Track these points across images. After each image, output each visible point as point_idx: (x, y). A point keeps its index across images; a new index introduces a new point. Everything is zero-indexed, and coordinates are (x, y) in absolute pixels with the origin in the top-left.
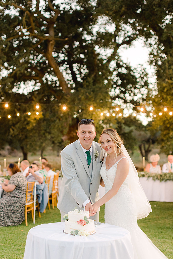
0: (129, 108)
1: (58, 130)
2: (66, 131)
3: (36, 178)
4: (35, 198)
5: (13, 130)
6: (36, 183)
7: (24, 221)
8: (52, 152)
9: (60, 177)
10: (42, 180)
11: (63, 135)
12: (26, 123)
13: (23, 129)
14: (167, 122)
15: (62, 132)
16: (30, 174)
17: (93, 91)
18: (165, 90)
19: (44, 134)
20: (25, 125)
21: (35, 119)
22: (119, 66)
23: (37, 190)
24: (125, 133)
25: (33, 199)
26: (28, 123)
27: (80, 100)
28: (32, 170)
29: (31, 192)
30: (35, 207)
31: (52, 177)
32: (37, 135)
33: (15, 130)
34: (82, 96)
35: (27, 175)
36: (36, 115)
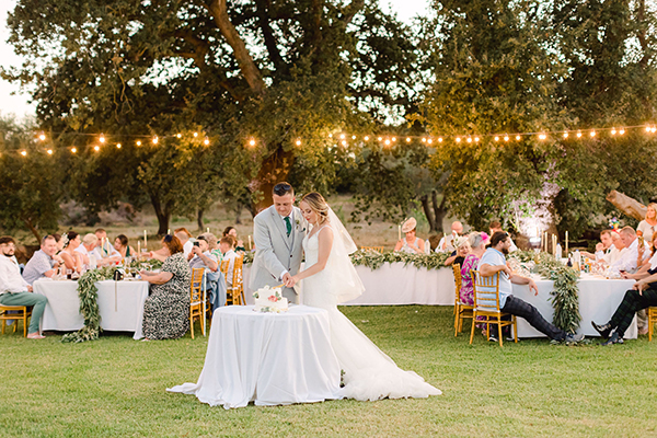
0: (396, 114)
1: (238, 170)
2: (255, 172)
3: (205, 262)
4: (205, 296)
5: (144, 169)
6: (207, 270)
7: (189, 331)
8: (223, 211)
9: (245, 262)
10: (216, 266)
11: (250, 179)
12: (170, 153)
13: (165, 168)
14: (458, 153)
15: (247, 173)
16: (196, 256)
17: (312, 86)
18: (452, 92)
19: (210, 177)
20: (169, 159)
21: (191, 146)
22: (372, 20)
23: (208, 282)
24: (388, 171)
25: (202, 298)
26: (176, 155)
27: (283, 105)
28: (199, 250)
29: (199, 284)
30: (205, 310)
31: (232, 263)
32: (194, 179)
33: (149, 169)
34: (288, 97)
35: (191, 257)
36: (192, 137)
